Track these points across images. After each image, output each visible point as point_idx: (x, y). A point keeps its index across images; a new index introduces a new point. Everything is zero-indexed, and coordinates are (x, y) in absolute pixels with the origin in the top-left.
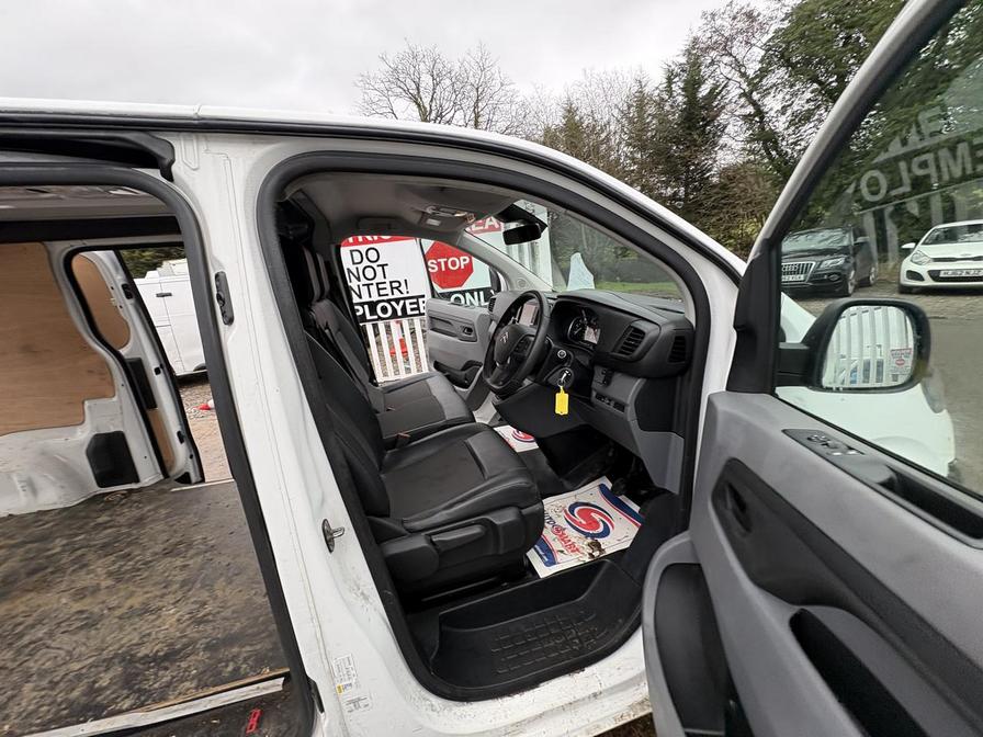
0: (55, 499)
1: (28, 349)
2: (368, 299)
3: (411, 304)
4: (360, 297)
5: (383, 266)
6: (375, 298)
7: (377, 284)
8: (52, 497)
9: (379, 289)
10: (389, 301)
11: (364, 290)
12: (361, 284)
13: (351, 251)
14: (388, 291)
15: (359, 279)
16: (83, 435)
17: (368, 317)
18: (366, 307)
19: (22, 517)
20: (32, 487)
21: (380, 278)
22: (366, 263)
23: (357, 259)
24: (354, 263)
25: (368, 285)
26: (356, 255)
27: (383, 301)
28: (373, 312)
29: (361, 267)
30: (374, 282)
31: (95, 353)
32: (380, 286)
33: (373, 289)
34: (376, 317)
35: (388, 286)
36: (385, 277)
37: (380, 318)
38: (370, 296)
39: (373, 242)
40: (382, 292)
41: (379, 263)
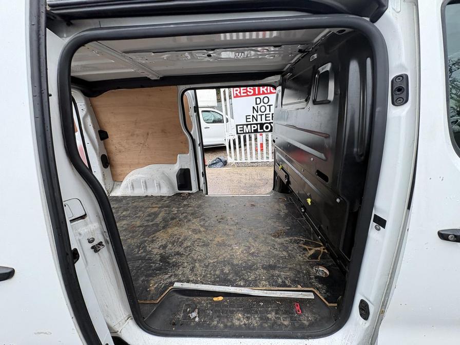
0: (166, 192)
1: (163, 131)
2: (261, 122)
4: (257, 120)
5: (270, 106)
6: (264, 121)
7: (266, 115)
8: (165, 191)
9: (266, 117)
10: (270, 123)
11: (259, 117)
12: (258, 114)
13: (256, 98)
15: (257, 112)
16: (176, 168)
17: (259, 130)
18: (259, 125)
19: (156, 197)
20: (159, 186)
21: (267, 112)
22: (262, 104)
23: (258, 102)
24: (256, 104)
25: (261, 115)
26: (258, 100)
27: (267, 123)
28: (262, 128)
29: (259, 106)
30: (264, 113)
31: (184, 134)
32: (267, 116)
33: (264, 117)
34: (262, 131)
35: (271, 116)
36: (270, 111)
37: (264, 131)
38: (261, 120)
39: (268, 93)
40: (267, 119)
41: (268, 104)
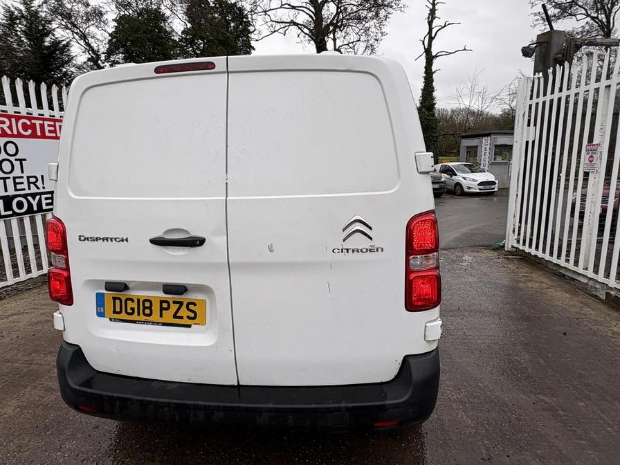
2: (6, 194)
3: (46, 199)
5: (21, 160)
6: (11, 192)
7: (14, 178)
9: (15, 184)
10: (25, 196)
14: (25, 186)
21: (17, 172)
25: (4, 179)
27: (19, 196)
28: (8, 207)
30: (11, 176)
32: (17, 180)
33: (10, 183)
34: (10, 212)
35: (25, 180)
36: (22, 172)
37: (15, 214)
38: (6, 191)
39: (13, 136)
40: (19, 187)
41: (17, 157)
